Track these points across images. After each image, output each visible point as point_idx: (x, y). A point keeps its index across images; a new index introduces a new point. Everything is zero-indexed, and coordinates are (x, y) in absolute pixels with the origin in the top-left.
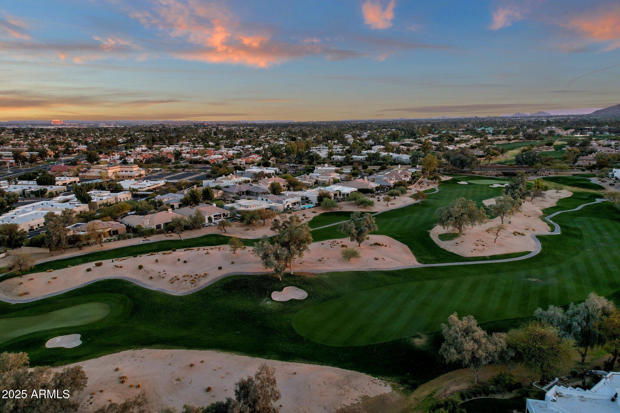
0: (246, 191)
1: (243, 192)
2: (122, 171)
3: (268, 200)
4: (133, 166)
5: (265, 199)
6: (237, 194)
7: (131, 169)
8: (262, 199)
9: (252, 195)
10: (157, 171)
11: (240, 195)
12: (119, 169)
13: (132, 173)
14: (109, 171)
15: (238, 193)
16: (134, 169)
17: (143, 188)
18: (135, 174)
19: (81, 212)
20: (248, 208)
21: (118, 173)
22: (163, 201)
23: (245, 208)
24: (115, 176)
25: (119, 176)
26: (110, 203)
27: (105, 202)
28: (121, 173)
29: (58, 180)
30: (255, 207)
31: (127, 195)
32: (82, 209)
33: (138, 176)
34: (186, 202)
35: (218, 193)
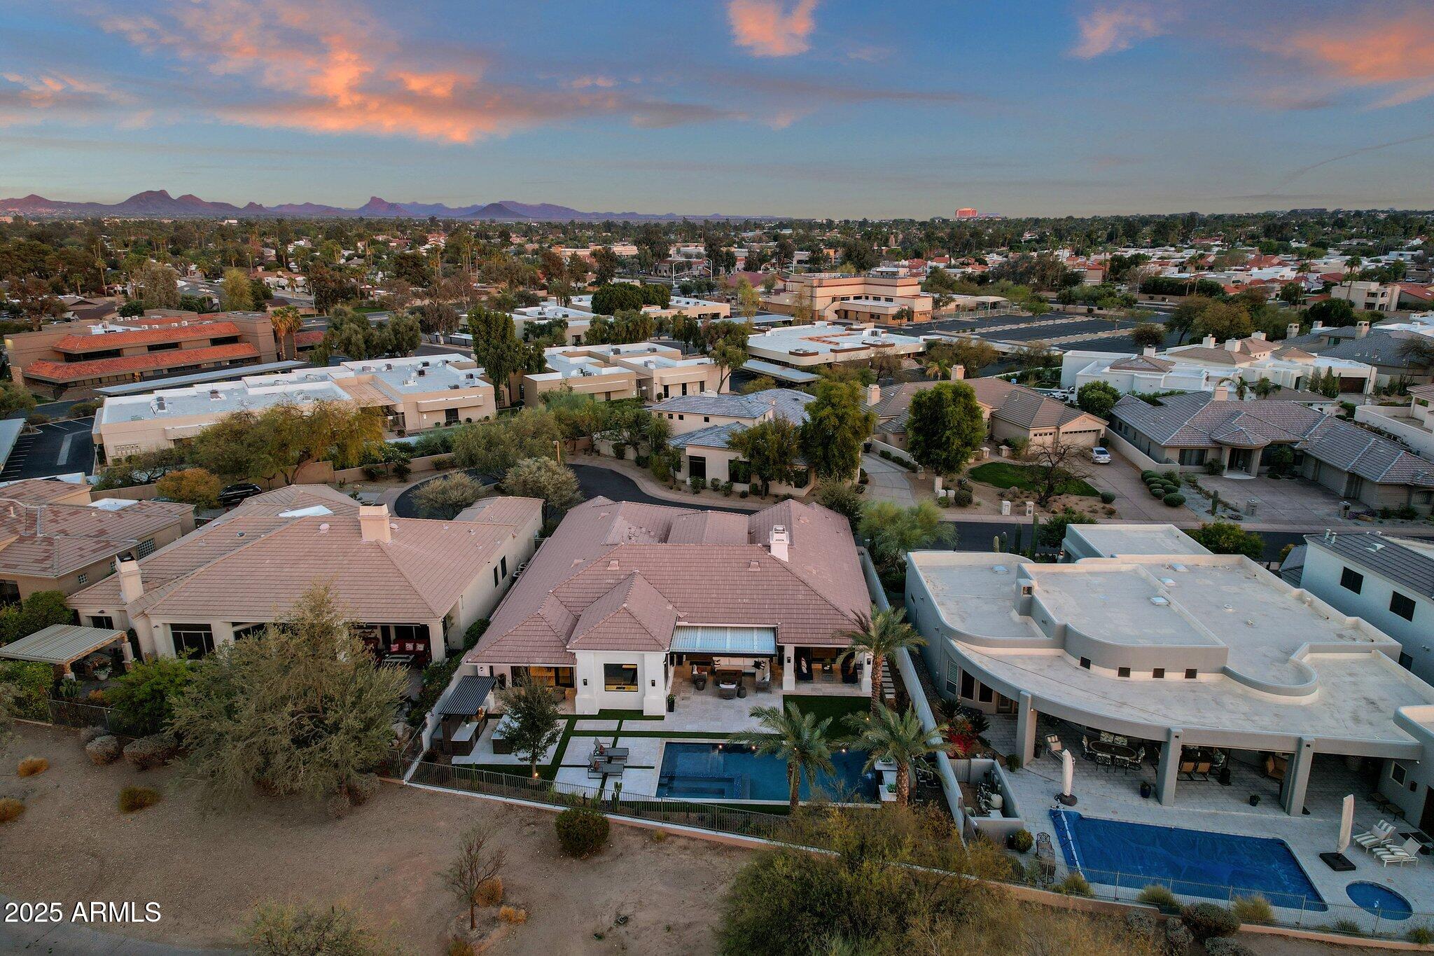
0: (1264, 452)
1: (1239, 454)
2: (867, 298)
3: (1423, 608)
4: (899, 282)
5: (1377, 588)
6: (1192, 455)
7: (890, 292)
8: (1352, 581)
9: (1312, 483)
11: (1214, 470)
12: (859, 289)
13: (885, 304)
17: (806, 354)
18: (893, 309)
19: (452, 414)
20: (1086, 663)
21: (852, 301)
22: (679, 427)
23: (1059, 652)
24: (836, 312)
25: (846, 312)
26: (608, 394)
27: (581, 387)
28: (862, 302)
29: (674, 307)
30: (1191, 674)
31: (702, 374)
32: (454, 400)
33: (899, 316)
34: (772, 454)
35: (1063, 429)
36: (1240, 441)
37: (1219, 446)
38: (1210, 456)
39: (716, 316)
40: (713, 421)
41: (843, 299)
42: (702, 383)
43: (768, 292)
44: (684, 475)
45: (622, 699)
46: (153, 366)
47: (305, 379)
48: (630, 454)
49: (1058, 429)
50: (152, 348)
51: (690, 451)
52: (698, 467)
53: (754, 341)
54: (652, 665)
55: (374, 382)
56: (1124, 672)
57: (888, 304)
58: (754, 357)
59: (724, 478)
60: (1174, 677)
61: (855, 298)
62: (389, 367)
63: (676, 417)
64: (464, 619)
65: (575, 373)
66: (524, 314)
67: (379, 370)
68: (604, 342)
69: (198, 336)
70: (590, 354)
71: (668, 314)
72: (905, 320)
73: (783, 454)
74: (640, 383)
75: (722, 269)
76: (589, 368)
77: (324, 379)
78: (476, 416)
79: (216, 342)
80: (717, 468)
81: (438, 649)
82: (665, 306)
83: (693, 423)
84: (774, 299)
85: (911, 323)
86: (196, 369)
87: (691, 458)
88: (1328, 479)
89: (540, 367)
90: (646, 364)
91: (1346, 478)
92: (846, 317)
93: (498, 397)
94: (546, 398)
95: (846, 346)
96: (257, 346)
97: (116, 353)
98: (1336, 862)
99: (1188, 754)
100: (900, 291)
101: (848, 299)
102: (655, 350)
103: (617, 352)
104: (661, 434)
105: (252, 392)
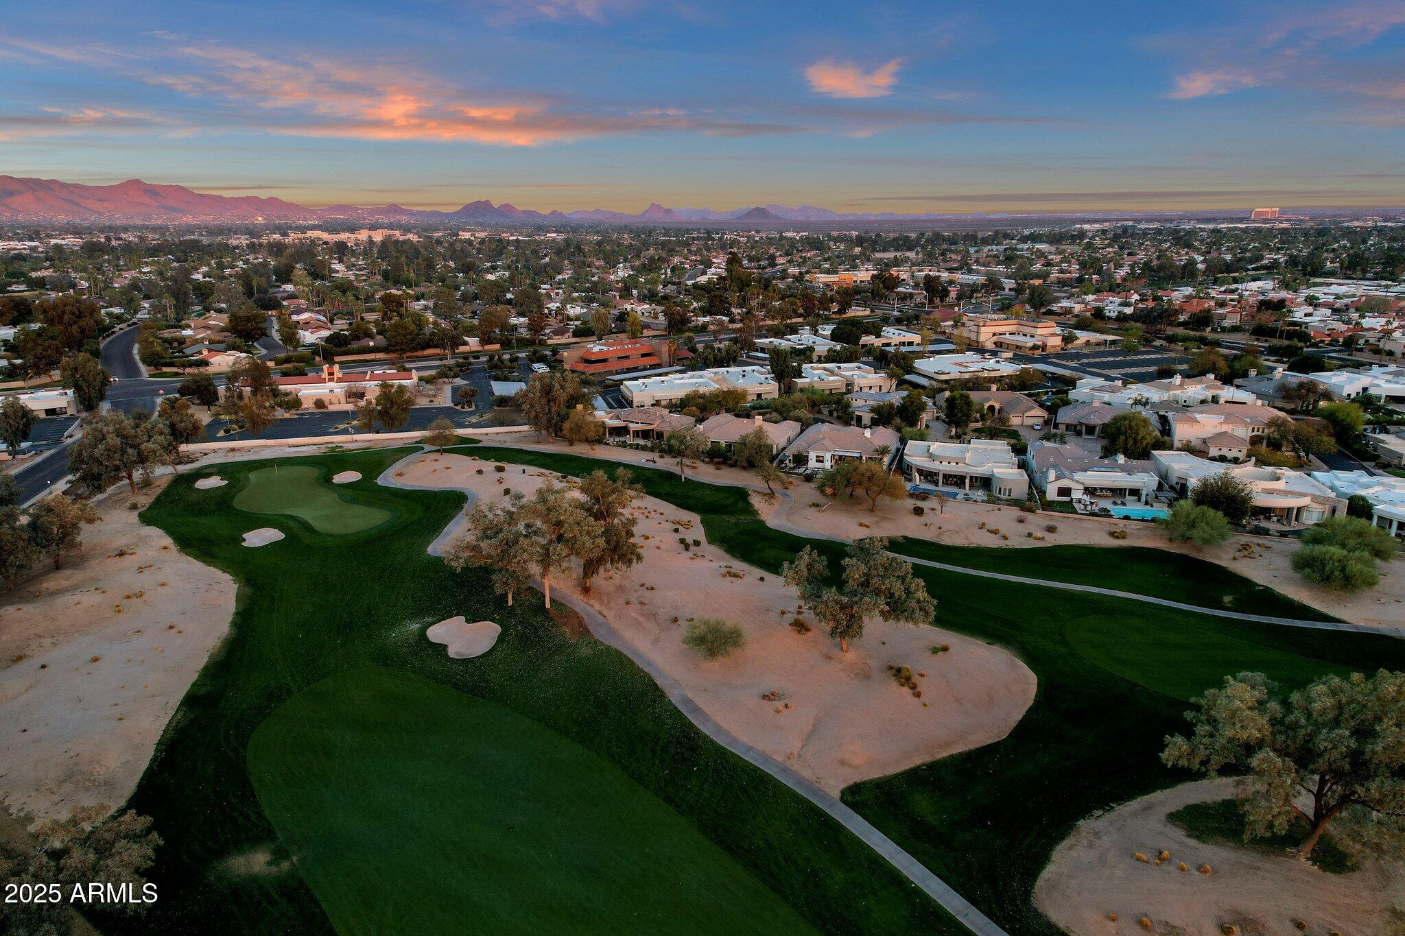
2: (1025, 335)
4: (1040, 325)
7: (1033, 331)
14: (983, 330)
15: (1075, 426)
17: (943, 373)
18: (1030, 342)
19: (759, 395)
21: (1007, 335)
22: (855, 404)
24: (995, 343)
25: (1001, 343)
26: (831, 390)
27: (818, 386)
28: (1014, 337)
29: (884, 337)
30: (957, 463)
31: (880, 382)
32: (761, 389)
33: (1035, 348)
34: (885, 414)
35: (1026, 414)
36: (1089, 422)
37: (1081, 424)
38: (1078, 428)
39: (910, 344)
40: (868, 402)
41: (1000, 334)
42: (880, 386)
43: (955, 326)
44: (854, 422)
45: (819, 465)
46: (621, 367)
47: (693, 377)
48: (835, 414)
50: (619, 358)
51: (857, 413)
52: (859, 418)
53: (919, 364)
54: (828, 456)
55: (724, 379)
56: (941, 462)
57: (1031, 339)
58: (916, 373)
59: (869, 423)
61: (1010, 334)
62: (728, 372)
64: (780, 447)
65: (816, 379)
66: (789, 340)
67: (723, 373)
68: (833, 362)
69: (636, 352)
70: (825, 369)
71: (878, 342)
72: (1039, 351)
73: (889, 414)
74: (847, 385)
75: (937, 301)
76: (823, 377)
77: (701, 377)
78: (770, 397)
79: (643, 356)
80: (867, 419)
81: (775, 451)
82: (878, 336)
83: (860, 403)
84: (956, 332)
85: (1043, 353)
86: (635, 369)
87: (857, 415)
89: (799, 374)
90: (853, 375)
92: (1001, 347)
93: (780, 389)
94: (802, 390)
95: (971, 369)
96: (660, 358)
97: (605, 360)
99: (945, 476)
100: (1040, 331)
101: (1005, 334)
102: (860, 368)
103: (839, 368)
104: (848, 406)
105: (676, 382)
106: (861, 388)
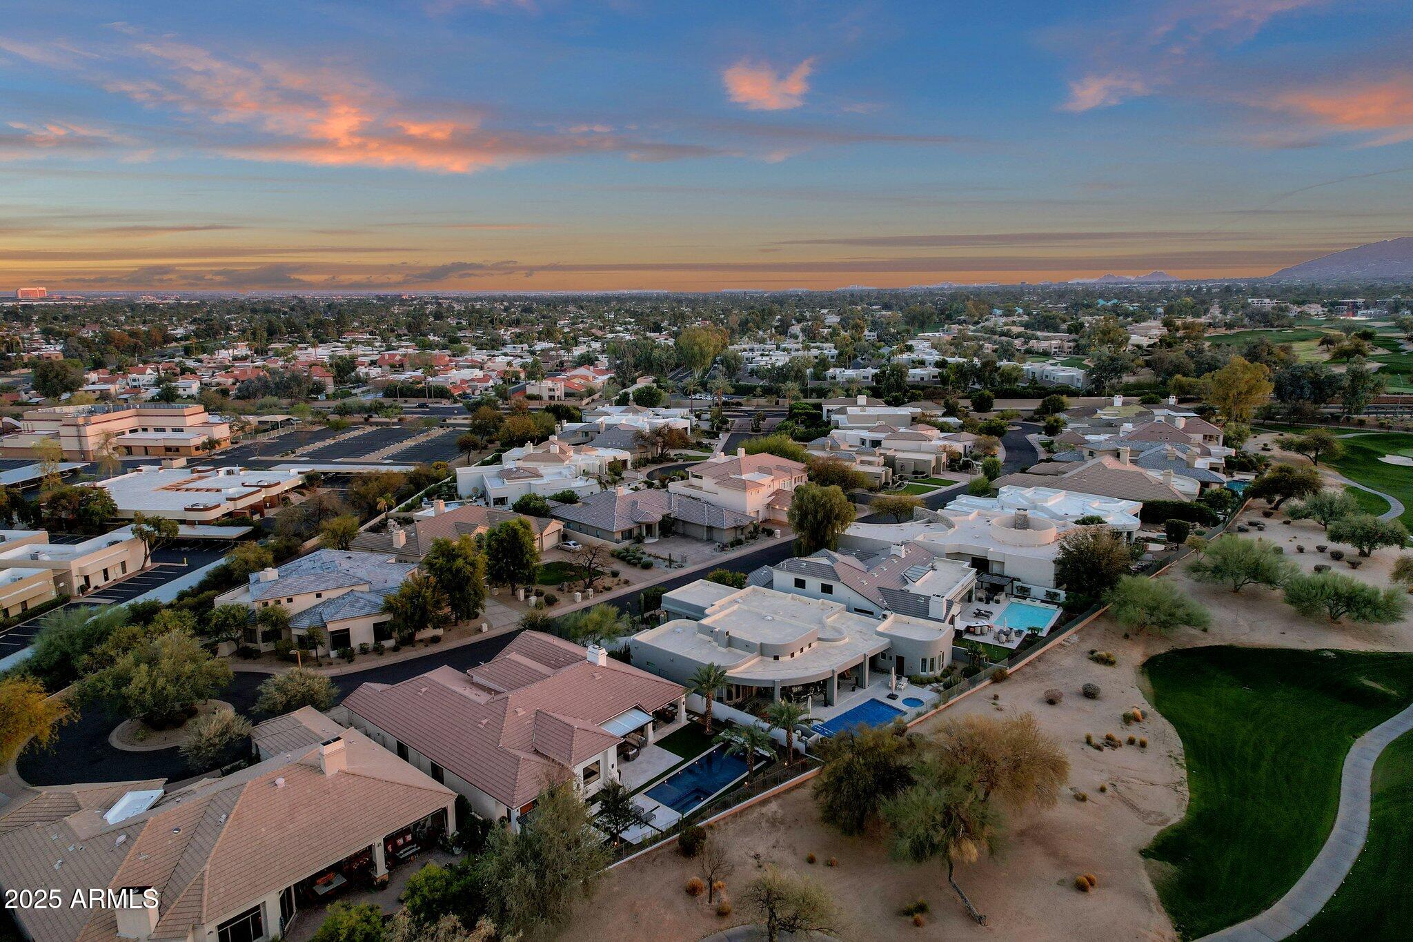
0: (660, 523)
1: (649, 527)
2: (145, 430)
3: (837, 587)
4: (186, 411)
5: (814, 584)
6: (627, 534)
7: (177, 422)
8: (800, 584)
9: (685, 536)
10: (275, 426)
11: (639, 540)
12: (132, 423)
13: (178, 435)
14: (90, 430)
15: (630, 531)
16: (190, 421)
17: (206, 509)
18: (195, 440)
20: (776, 658)
21: (128, 435)
22: (296, 609)
23: (760, 658)
25: (128, 448)
26: (24, 603)
28: (140, 435)
30: (810, 645)
31: (122, 554)
33: (204, 446)
35: (544, 534)
36: (649, 520)
37: (639, 525)
38: (636, 532)
40: (325, 596)
41: (118, 435)
42: (123, 564)
44: (326, 650)
49: (542, 534)
51: (332, 627)
52: (341, 639)
56: (793, 655)
57: (181, 435)
59: (370, 640)
60: (806, 649)
61: (131, 432)
63: (284, 601)
74: (56, 580)
80: (362, 634)
83: (305, 602)
87: (333, 632)
88: (692, 531)
90: (35, 557)
91: (705, 529)
98: (892, 697)
99: (839, 677)
101: (123, 433)
106: (87, 578)
